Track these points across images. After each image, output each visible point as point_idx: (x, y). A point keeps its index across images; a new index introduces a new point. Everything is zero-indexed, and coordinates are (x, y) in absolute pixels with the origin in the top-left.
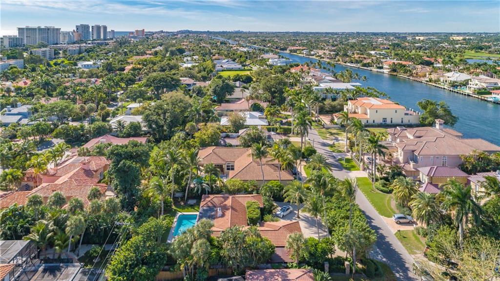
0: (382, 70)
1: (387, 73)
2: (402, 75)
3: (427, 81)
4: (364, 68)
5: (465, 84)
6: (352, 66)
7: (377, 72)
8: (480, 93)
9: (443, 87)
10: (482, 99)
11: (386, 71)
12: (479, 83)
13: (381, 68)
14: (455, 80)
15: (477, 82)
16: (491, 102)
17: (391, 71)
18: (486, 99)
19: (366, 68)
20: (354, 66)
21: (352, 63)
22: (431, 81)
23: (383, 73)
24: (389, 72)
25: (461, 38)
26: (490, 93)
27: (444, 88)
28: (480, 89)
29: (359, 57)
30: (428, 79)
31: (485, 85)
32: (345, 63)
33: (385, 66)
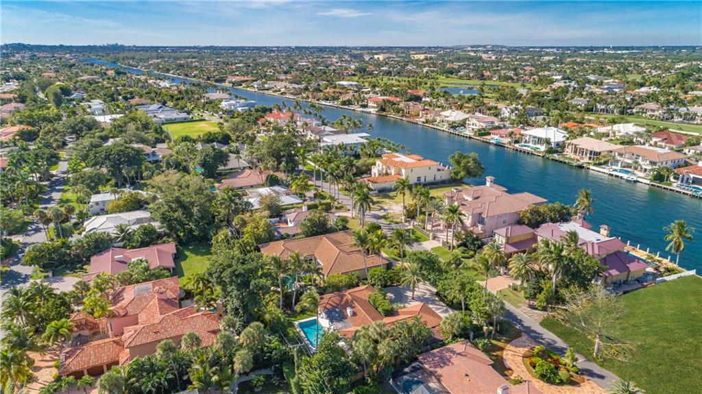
0: (366, 110)
1: (375, 112)
2: (392, 115)
3: (424, 123)
4: (344, 107)
5: (463, 124)
6: (329, 104)
7: (362, 112)
8: (481, 135)
9: (442, 129)
10: (483, 142)
11: (373, 110)
12: (477, 123)
13: (365, 106)
14: (454, 120)
15: (474, 121)
16: (493, 143)
17: (379, 111)
18: (488, 141)
19: (347, 107)
20: (331, 104)
21: (328, 100)
22: (427, 121)
23: (370, 113)
24: (377, 112)
25: (422, 57)
26: (489, 134)
27: (444, 130)
28: (479, 130)
29: (334, 92)
30: (424, 120)
31: (484, 125)
32: (318, 100)
33: (371, 104)
